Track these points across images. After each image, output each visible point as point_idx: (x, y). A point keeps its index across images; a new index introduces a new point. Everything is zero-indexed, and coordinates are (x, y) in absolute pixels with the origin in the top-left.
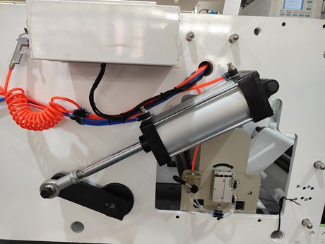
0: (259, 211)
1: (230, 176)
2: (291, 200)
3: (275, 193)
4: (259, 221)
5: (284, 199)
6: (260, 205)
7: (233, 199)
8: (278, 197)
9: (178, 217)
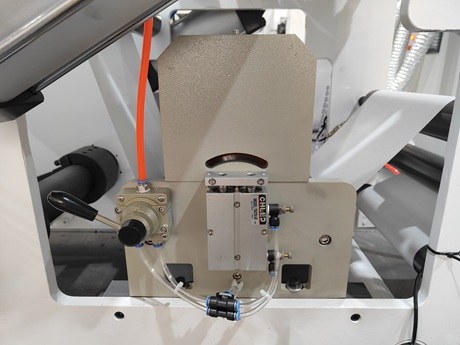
0: (357, 289)
1: (258, 189)
2: (450, 255)
3: (401, 239)
4: (355, 317)
5: (429, 254)
6: (364, 269)
7: (271, 258)
8: (411, 248)
9: (119, 315)
